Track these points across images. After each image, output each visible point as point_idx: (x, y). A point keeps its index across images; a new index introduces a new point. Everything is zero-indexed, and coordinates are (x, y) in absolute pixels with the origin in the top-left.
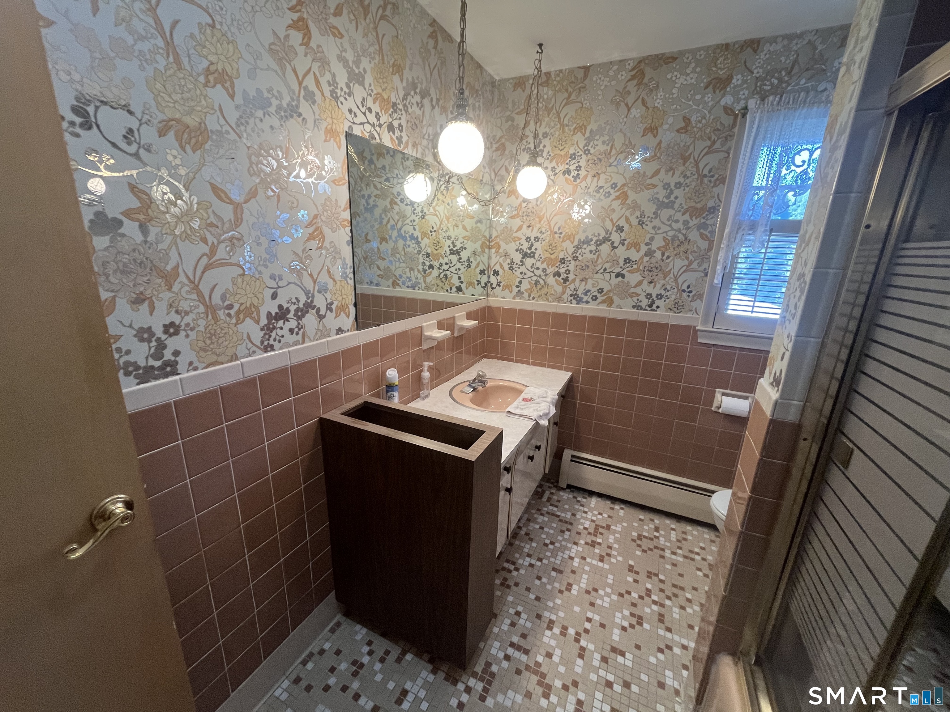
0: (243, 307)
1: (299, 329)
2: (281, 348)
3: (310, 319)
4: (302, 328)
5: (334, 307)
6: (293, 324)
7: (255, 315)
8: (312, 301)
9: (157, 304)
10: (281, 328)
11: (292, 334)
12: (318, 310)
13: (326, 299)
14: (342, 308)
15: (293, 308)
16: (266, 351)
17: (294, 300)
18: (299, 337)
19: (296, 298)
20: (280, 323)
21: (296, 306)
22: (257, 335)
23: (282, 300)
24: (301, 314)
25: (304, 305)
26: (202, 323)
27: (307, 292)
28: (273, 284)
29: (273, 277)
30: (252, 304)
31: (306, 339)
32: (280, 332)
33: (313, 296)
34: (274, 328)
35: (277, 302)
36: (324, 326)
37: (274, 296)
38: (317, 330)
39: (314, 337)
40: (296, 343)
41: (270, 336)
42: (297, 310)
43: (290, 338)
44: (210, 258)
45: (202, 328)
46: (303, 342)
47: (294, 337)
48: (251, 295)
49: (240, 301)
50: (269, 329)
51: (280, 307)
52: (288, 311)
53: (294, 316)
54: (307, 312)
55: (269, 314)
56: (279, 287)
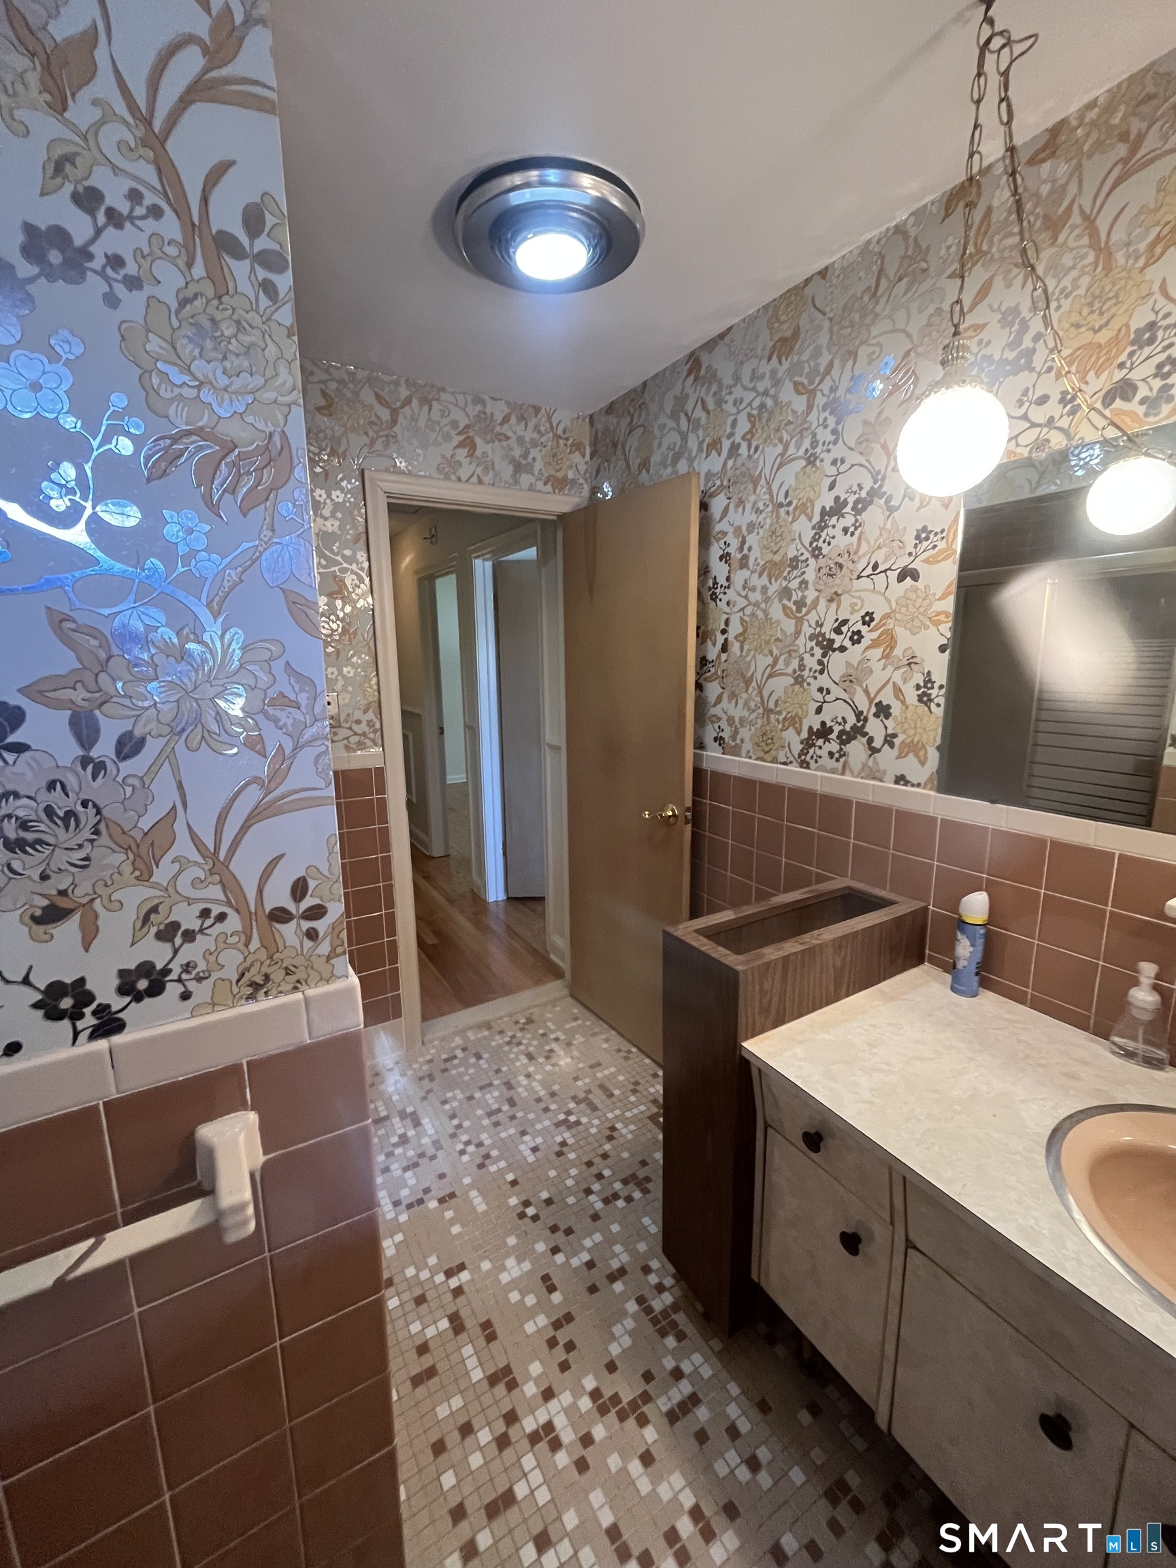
0: (789, 716)
1: (841, 756)
2: (816, 769)
3: (857, 749)
4: (844, 755)
5: (897, 741)
6: (834, 746)
7: (797, 725)
8: (863, 726)
9: (739, 701)
10: (820, 748)
11: (832, 758)
12: (871, 740)
13: (886, 728)
14: (914, 748)
15: (837, 729)
16: (801, 767)
17: (840, 720)
18: (839, 765)
19: (843, 718)
20: (820, 742)
21: (841, 727)
22: (797, 748)
23: (826, 716)
24: (846, 737)
25: (851, 728)
26: (760, 722)
27: (858, 714)
28: (819, 697)
29: (820, 690)
30: (797, 714)
31: (847, 771)
32: (819, 752)
33: (866, 719)
34: (813, 745)
35: (820, 718)
36: (875, 761)
37: (819, 711)
38: (865, 765)
39: (859, 774)
40: (833, 771)
41: (808, 752)
42: (842, 733)
43: (826, 761)
44: (773, 668)
45: (759, 726)
46: (843, 773)
47: (832, 763)
48: (797, 706)
49: (788, 710)
50: (808, 744)
51: (823, 723)
52: (831, 730)
53: (838, 737)
54: (855, 738)
55: (811, 728)
56: (825, 702)
